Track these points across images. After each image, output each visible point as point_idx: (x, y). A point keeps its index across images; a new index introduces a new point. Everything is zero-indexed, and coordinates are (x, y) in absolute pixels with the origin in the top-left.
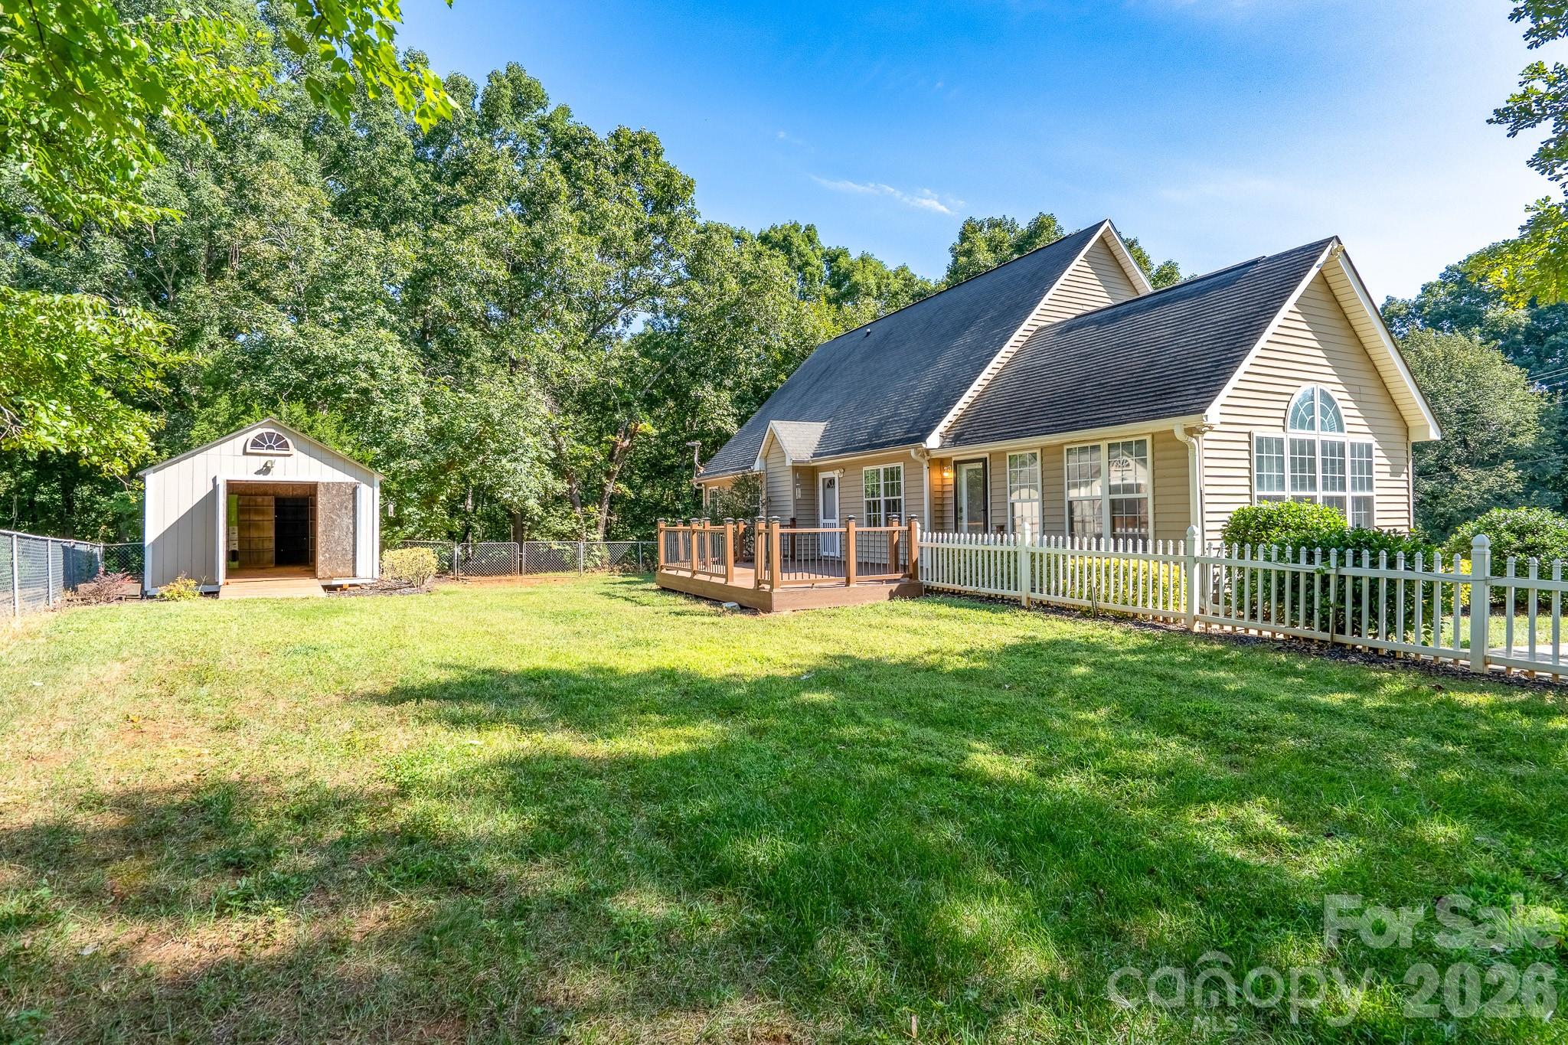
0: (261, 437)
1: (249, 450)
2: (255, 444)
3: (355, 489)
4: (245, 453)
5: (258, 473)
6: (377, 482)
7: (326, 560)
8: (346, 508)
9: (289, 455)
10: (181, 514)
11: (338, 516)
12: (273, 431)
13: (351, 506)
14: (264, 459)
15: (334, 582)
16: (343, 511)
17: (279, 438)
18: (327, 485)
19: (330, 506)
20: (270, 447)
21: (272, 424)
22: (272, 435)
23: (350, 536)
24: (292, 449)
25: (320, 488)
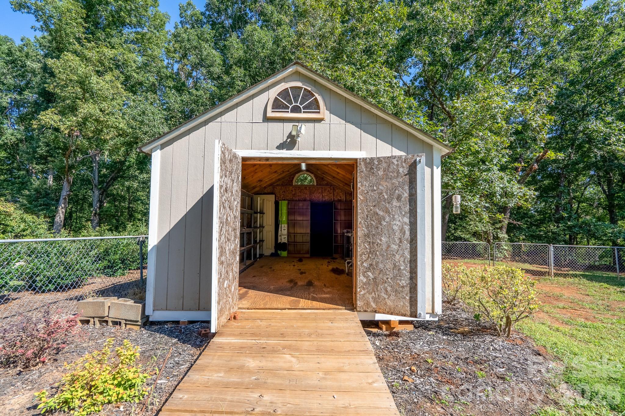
0: (284, 93)
1: (270, 114)
2: (277, 105)
3: (413, 167)
4: (266, 119)
5: (281, 147)
6: (437, 159)
7: (367, 283)
8: (399, 198)
9: (320, 120)
10: (189, 208)
11: (387, 211)
12: (299, 84)
13: (406, 195)
14: (288, 127)
15: (379, 317)
16: (395, 203)
17: (309, 94)
18: (370, 163)
19: (375, 195)
20: (296, 110)
21: (297, 75)
22: (296, 89)
23: (407, 245)
24: (324, 113)
25: (362, 167)
